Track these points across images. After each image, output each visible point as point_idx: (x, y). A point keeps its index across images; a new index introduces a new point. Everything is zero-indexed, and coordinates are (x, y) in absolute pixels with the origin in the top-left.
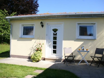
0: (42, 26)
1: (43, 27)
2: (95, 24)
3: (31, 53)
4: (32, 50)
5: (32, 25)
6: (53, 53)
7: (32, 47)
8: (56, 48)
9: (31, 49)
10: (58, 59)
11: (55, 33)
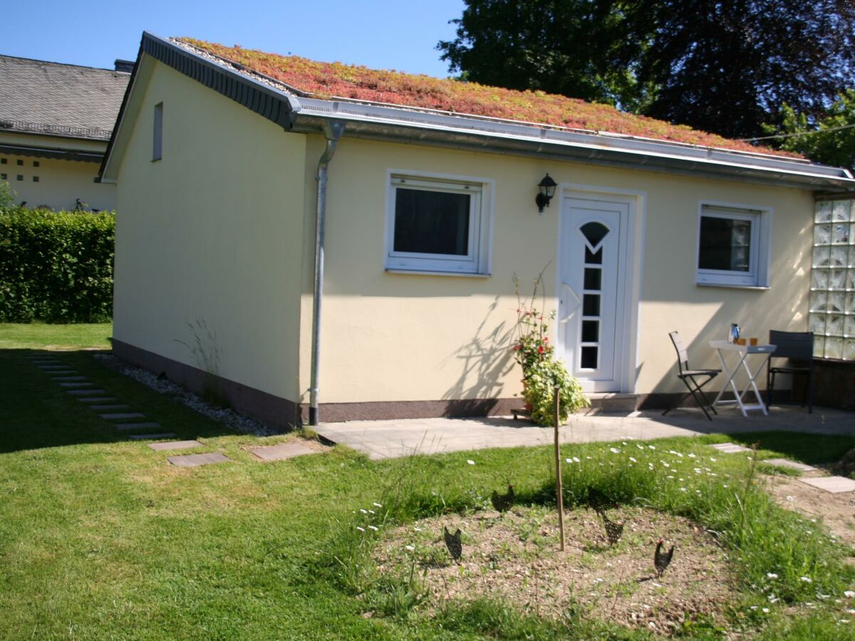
0: (542, 201)
1: (541, 209)
2: (760, 212)
3: (462, 380)
4: (472, 361)
5: (467, 184)
6: (584, 366)
7: (476, 342)
8: (595, 339)
9: (464, 352)
10: (613, 399)
11: (594, 251)
